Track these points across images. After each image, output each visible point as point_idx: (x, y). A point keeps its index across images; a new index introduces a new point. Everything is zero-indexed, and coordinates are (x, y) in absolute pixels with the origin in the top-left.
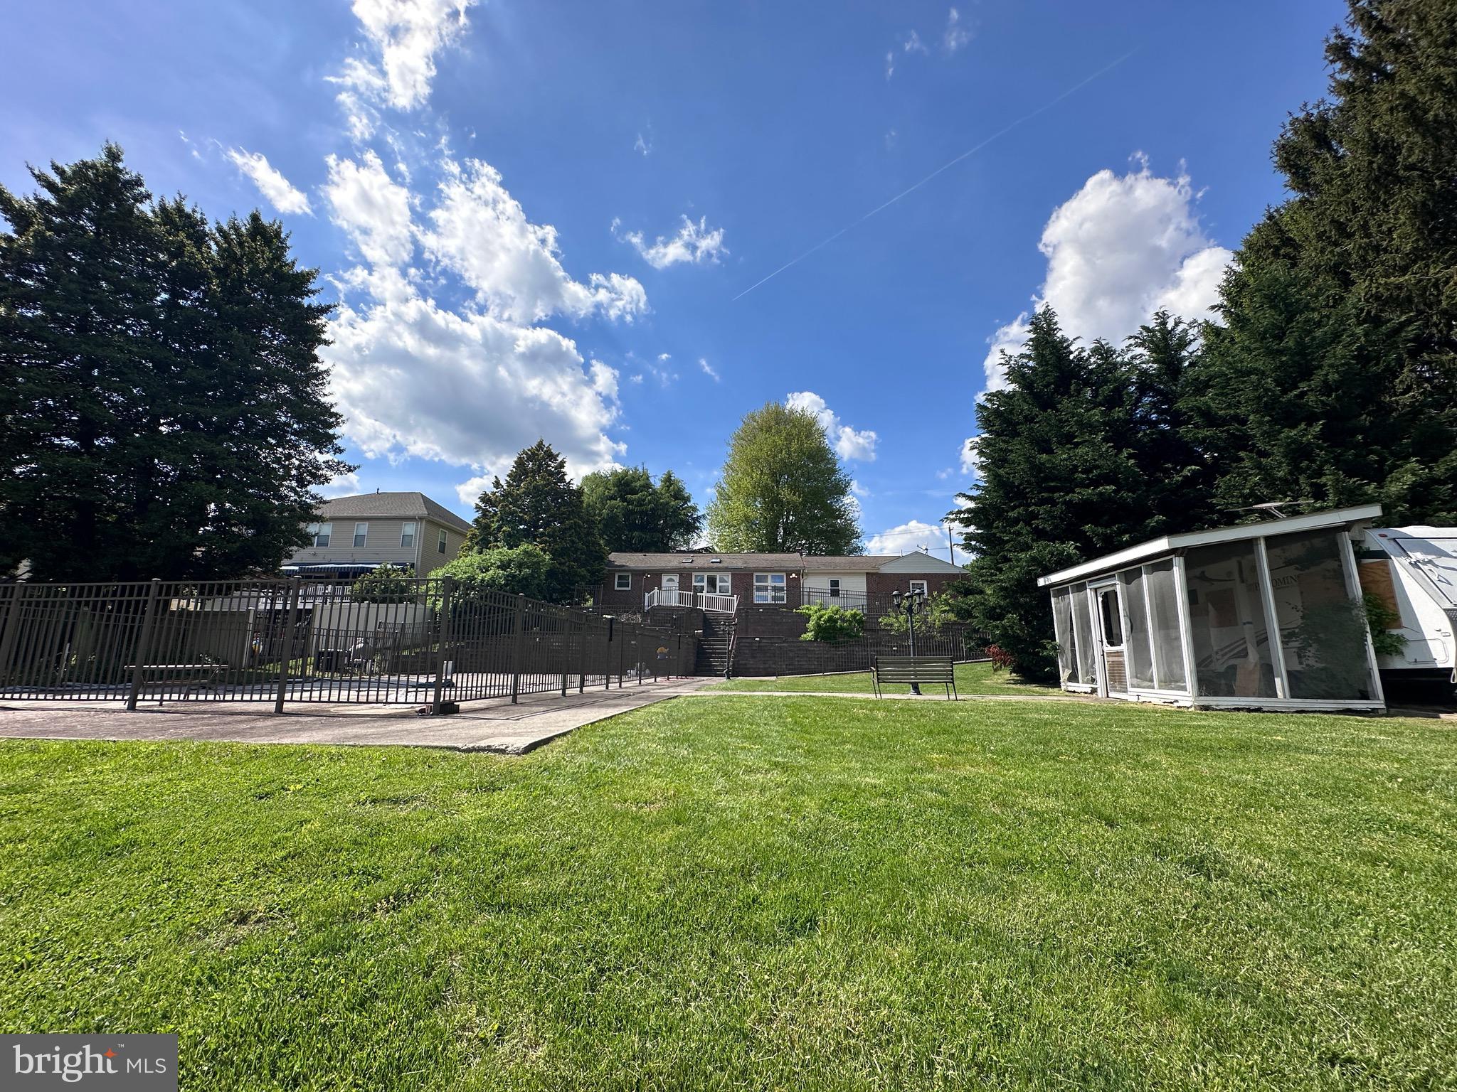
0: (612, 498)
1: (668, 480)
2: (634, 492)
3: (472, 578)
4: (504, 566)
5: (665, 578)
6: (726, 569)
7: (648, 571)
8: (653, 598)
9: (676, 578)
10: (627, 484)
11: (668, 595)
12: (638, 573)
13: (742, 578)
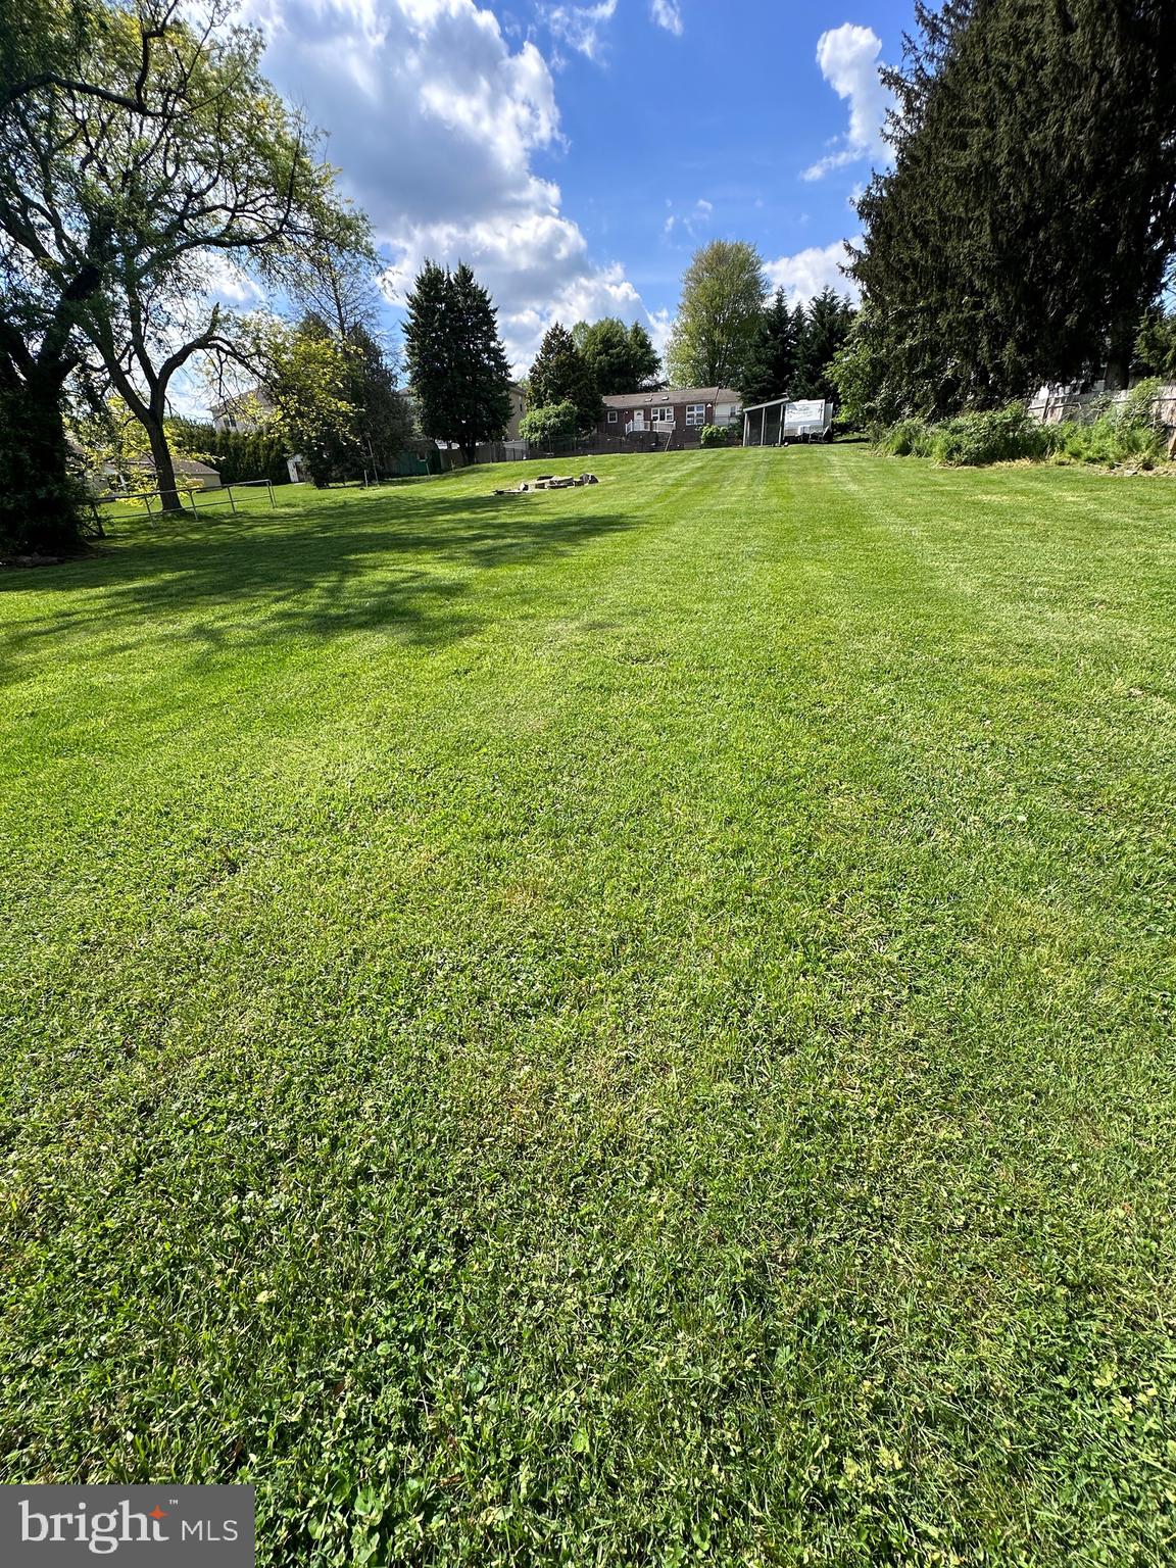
0: (599, 354)
1: (637, 330)
2: (614, 346)
3: (544, 424)
4: (557, 416)
5: (636, 413)
6: (670, 405)
7: (624, 410)
8: (630, 427)
9: (642, 412)
10: (609, 340)
11: (638, 424)
12: (621, 411)
13: (680, 410)
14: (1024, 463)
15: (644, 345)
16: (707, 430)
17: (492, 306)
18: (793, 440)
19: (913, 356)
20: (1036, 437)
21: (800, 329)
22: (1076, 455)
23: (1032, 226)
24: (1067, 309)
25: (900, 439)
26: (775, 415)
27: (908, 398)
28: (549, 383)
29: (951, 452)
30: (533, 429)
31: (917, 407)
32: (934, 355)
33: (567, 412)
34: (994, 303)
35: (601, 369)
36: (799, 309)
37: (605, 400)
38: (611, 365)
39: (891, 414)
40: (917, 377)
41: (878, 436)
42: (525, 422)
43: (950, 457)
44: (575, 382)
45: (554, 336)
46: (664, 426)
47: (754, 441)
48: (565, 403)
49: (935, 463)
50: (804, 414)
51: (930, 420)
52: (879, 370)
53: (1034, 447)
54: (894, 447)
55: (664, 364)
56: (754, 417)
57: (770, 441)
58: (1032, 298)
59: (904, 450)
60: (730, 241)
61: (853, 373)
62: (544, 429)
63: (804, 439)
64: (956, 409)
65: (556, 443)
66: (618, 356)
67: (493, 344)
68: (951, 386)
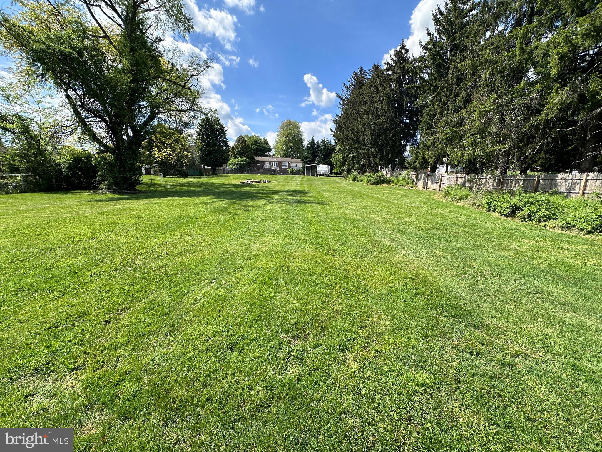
0: (253, 145)
1: (265, 140)
3: (237, 163)
4: (241, 161)
5: (266, 163)
6: (276, 161)
8: (265, 167)
9: (268, 163)
10: (256, 141)
11: (267, 166)
12: (261, 162)
13: (280, 163)
14: (386, 185)
15: (267, 144)
16: (290, 170)
17: (225, 129)
18: (320, 175)
19: (353, 158)
20: (387, 179)
21: (318, 147)
22: (397, 184)
23: (379, 136)
24: (389, 154)
25: (353, 177)
26: (314, 168)
27: (353, 167)
28: (238, 152)
29: (369, 181)
30: (233, 165)
31: (355, 170)
32: (358, 158)
33: (245, 160)
34: (373, 150)
35: (254, 149)
36: (318, 142)
37: (256, 158)
38: (257, 148)
39: (349, 171)
40: (354, 163)
41: (347, 177)
42: (230, 162)
43: (369, 182)
44: (247, 152)
45: (240, 138)
46: (276, 167)
47: (308, 174)
48: (245, 158)
49: (365, 183)
50: (323, 168)
51: (359, 173)
52: (344, 160)
53: (387, 182)
54: (351, 179)
55: (273, 150)
56: (308, 168)
57: (313, 174)
58: (381, 150)
59: (354, 180)
60: (292, 120)
61: (338, 160)
62: (237, 165)
63: (323, 175)
64: (365, 171)
65: (241, 170)
66: (260, 146)
67: (225, 139)
68: (363, 166)
